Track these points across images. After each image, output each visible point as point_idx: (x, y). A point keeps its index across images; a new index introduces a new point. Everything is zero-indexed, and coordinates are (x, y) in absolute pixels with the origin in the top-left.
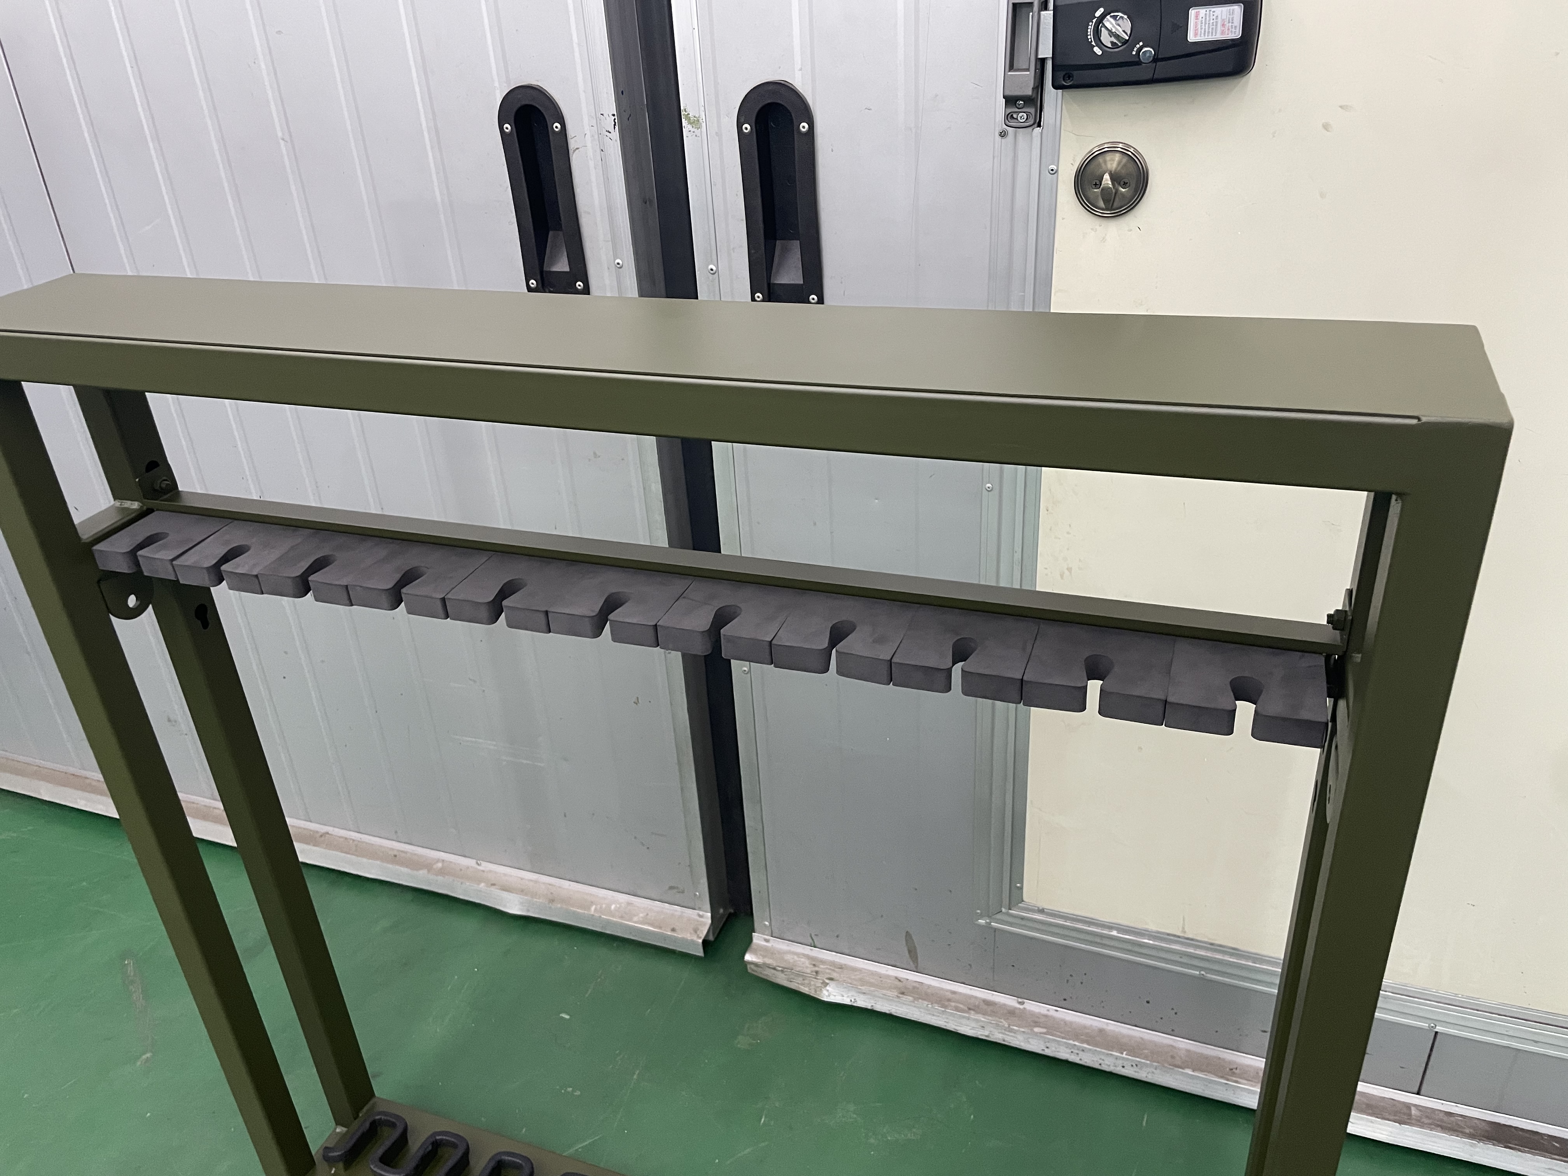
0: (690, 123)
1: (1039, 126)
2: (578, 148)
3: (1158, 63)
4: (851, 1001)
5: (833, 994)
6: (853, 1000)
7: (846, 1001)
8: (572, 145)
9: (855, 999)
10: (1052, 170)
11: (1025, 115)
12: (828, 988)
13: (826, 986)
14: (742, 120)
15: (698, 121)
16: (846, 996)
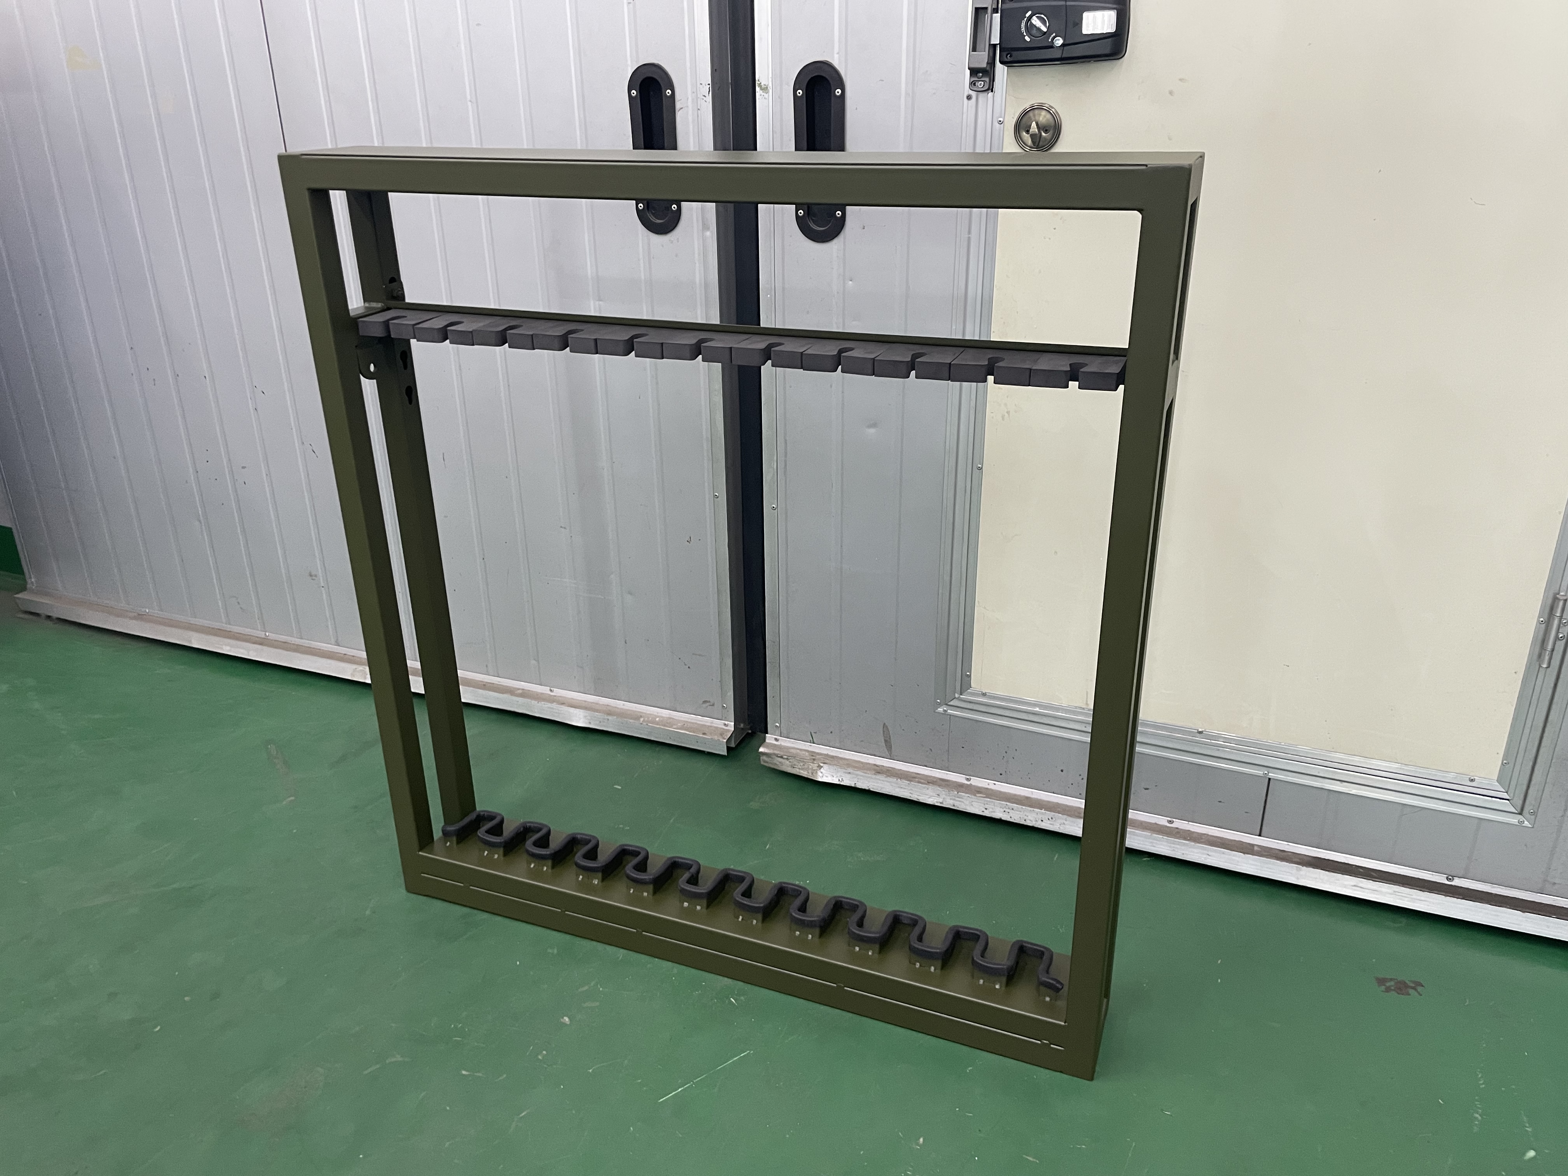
0: (761, 89)
1: (992, 91)
2: (682, 108)
3: (1065, 48)
4: (839, 780)
5: (826, 775)
6: (840, 780)
7: (835, 781)
8: (678, 105)
9: (842, 779)
10: (1000, 121)
11: (983, 83)
12: (822, 770)
13: (820, 769)
14: (797, 87)
15: (767, 88)
16: (835, 776)
